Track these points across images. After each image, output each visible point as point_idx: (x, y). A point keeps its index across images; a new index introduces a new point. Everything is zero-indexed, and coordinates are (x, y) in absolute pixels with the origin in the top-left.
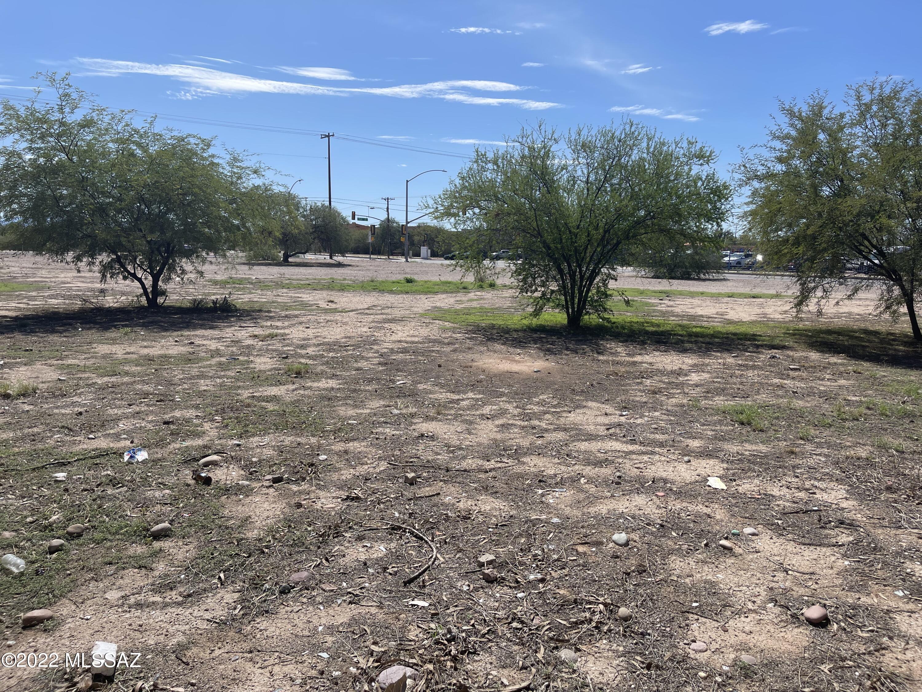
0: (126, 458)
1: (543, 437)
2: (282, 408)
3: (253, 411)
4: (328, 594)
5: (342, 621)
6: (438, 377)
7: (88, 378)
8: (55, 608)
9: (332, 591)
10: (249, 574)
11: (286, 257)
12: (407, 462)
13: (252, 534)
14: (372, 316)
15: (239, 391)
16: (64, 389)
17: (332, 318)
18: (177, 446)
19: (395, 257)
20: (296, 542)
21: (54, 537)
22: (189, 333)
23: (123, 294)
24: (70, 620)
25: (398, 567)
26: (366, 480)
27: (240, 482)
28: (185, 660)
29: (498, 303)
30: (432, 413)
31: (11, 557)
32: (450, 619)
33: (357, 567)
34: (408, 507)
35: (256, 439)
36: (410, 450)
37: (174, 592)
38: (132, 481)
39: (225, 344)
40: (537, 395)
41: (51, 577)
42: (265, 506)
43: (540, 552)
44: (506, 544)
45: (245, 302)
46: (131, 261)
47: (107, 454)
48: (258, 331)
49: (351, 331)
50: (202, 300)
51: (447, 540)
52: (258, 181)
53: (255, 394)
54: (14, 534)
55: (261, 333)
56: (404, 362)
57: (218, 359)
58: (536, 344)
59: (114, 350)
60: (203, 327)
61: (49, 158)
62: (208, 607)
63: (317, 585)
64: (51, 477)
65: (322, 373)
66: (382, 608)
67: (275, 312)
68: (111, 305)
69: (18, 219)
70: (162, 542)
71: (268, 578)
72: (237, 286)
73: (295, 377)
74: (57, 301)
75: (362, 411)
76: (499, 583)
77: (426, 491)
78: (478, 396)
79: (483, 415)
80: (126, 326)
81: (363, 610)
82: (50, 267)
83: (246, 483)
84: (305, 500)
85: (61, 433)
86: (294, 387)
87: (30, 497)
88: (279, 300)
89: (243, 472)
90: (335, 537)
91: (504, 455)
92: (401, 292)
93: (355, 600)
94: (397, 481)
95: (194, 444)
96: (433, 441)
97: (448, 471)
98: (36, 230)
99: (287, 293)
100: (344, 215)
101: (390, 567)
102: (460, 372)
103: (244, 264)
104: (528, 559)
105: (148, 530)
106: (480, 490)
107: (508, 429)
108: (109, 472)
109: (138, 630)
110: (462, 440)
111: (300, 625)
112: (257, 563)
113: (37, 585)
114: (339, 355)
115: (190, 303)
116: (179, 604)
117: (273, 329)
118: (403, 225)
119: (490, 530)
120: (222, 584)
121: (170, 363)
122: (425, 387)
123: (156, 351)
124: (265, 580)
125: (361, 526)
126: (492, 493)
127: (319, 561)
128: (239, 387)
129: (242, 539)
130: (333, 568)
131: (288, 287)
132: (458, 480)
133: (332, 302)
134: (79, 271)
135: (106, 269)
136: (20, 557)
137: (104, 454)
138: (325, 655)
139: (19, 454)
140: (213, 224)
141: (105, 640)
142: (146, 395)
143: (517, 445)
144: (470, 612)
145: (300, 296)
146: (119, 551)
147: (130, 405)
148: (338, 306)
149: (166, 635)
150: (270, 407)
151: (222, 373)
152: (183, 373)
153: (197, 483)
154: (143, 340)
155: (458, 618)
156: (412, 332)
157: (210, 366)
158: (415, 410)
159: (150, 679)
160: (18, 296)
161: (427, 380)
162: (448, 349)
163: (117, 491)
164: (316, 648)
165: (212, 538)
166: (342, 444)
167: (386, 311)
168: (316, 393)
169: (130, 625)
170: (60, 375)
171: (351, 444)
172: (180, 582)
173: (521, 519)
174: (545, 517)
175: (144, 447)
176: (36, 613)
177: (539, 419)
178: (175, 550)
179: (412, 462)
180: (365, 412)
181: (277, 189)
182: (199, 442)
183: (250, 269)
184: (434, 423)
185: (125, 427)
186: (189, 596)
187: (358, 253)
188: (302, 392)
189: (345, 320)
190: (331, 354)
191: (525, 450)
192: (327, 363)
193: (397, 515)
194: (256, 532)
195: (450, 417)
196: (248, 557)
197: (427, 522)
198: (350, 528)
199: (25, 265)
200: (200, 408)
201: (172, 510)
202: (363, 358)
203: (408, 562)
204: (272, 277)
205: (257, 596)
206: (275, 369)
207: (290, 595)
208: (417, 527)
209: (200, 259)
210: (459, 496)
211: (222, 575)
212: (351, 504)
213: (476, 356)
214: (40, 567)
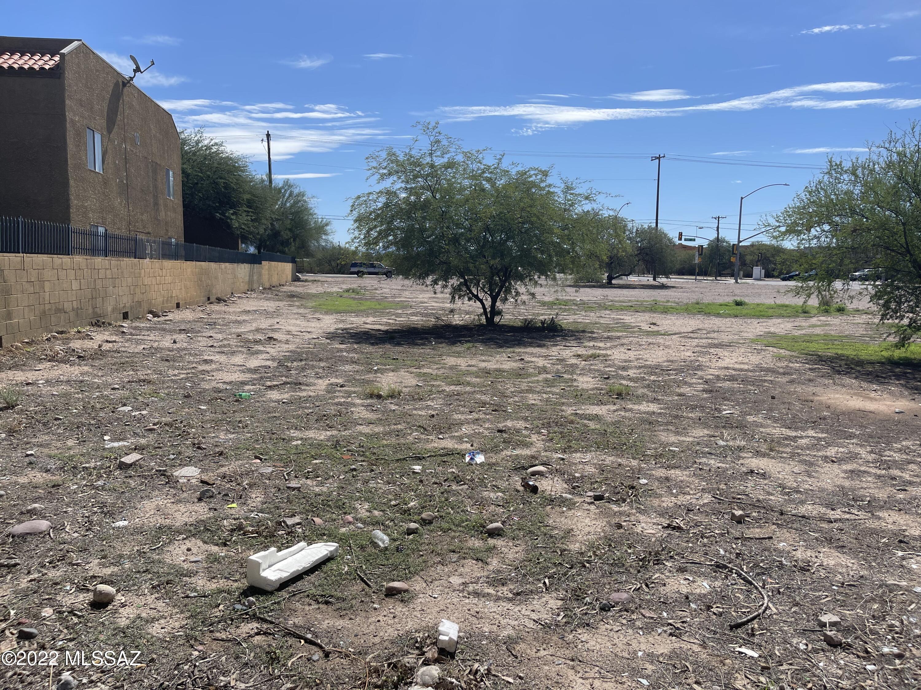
0: (467, 459)
1: (906, 490)
2: (603, 428)
3: (576, 428)
4: (648, 621)
5: (662, 652)
6: (771, 410)
7: (439, 386)
8: (410, 583)
9: (652, 618)
10: (572, 584)
11: (610, 278)
12: (734, 498)
13: (575, 547)
14: (696, 340)
15: (564, 408)
16: (421, 394)
17: (654, 340)
18: (509, 453)
19: (723, 278)
20: (617, 562)
21: (411, 521)
22: (520, 350)
23: (467, 313)
24: (421, 596)
25: (723, 608)
26: (688, 510)
27: (564, 495)
28: (514, 654)
29: (848, 330)
30: (764, 448)
31: (379, 533)
32: (783, 677)
33: (678, 599)
34: (734, 546)
35: (578, 455)
36: (738, 486)
37: (505, 588)
38: (472, 480)
39: (551, 362)
40: (898, 440)
41: (408, 555)
42: (586, 521)
43: (897, 624)
44: (853, 608)
45: (569, 323)
46: (475, 284)
47: (453, 454)
48: (581, 351)
49: (673, 354)
50: (531, 321)
51: (781, 590)
52: (587, 207)
53: (578, 412)
54: (381, 513)
55: (584, 352)
56: (732, 391)
57: (545, 376)
58: (898, 380)
59: (459, 362)
60: (531, 345)
61: (418, 196)
62: (534, 608)
63: (636, 608)
64: (410, 468)
65: (643, 396)
66: (705, 648)
67: (598, 333)
68: (457, 322)
69: (393, 249)
70: (496, 540)
71: (589, 592)
72: (563, 307)
73: (617, 398)
74: (416, 318)
75: (684, 439)
76: (844, 649)
77: (756, 532)
78: (820, 435)
79: (826, 457)
80: (469, 341)
81: (686, 646)
82: (412, 289)
83: (569, 496)
84: (625, 521)
85: (418, 432)
86: (615, 408)
87: (394, 483)
88: (602, 322)
89: (566, 486)
90: (656, 564)
91: (853, 506)
92: (729, 316)
93: (676, 633)
94: (723, 516)
95: (523, 454)
96: (765, 479)
97: (782, 514)
98: (406, 258)
99: (609, 315)
100: (671, 237)
101: (714, 606)
102: (798, 406)
103: (570, 286)
104: (881, 629)
105: (484, 527)
106: (822, 541)
107: (859, 476)
108: (454, 470)
109: (475, 616)
110: (800, 482)
111: (620, 645)
112: (579, 575)
113: (397, 560)
114: (660, 379)
115: (522, 322)
116: (510, 600)
117: (595, 349)
118: (734, 245)
119: (834, 587)
120: (546, 590)
121: (503, 377)
122: (755, 419)
123: (491, 365)
124: (586, 594)
125: (683, 558)
126: (837, 547)
127: (639, 586)
128: (563, 404)
129: (565, 550)
130: (653, 595)
131: (610, 308)
132: (795, 526)
133: (654, 324)
134: (435, 293)
135: (456, 292)
136: (385, 534)
137: (450, 453)
138: (645, 682)
139: (387, 446)
140: (546, 249)
141: (448, 619)
142: (484, 404)
143: (870, 496)
144: (808, 674)
145: (622, 317)
146: (460, 541)
147: (471, 412)
148: (660, 329)
149: (499, 626)
150: (592, 425)
151: (548, 389)
152: (514, 387)
153: (526, 491)
154: (482, 355)
155: (792, 678)
156: (740, 359)
157: (538, 381)
158: (743, 443)
159: (485, 663)
160: (388, 313)
161: (759, 411)
162: (783, 380)
163: (461, 487)
164: (636, 672)
165: (537, 544)
166: (664, 471)
167: (712, 335)
168: (637, 415)
169: (469, 610)
170: (418, 381)
171: (672, 471)
172: (510, 580)
173: (874, 581)
174: (905, 583)
175: (482, 451)
176: (396, 584)
177: (900, 469)
178: (506, 550)
179: (739, 499)
180: (688, 440)
181: (606, 213)
182: (527, 452)
183: (576, 291)
184: (765, 459)
185: (467, 432)
186: (518, 594)
187: (683, 274)
188: (623, 413)
189: (667, 343)
190: (652, 378)
191: (882, 503)
192: (648, 386)
193: (722, 552)
194: (577, 545)
195: (785, 455)
196: (571, 568)
197: (756, 565)
198: (671, 557)
199: (393, 287)
200: (528, 421)
201: (504, 512)
202: (686, 383)
203: (735, 605)
204: (595, 299)
205: (579, 608)
206: (596, 388)
207: (610, 614)
208: (745, 569)
209: (533, 282)
210: (796, 544)
211: (547, 581)
212: (672, 532)
213: (818, 390)
214: (400, 545)
